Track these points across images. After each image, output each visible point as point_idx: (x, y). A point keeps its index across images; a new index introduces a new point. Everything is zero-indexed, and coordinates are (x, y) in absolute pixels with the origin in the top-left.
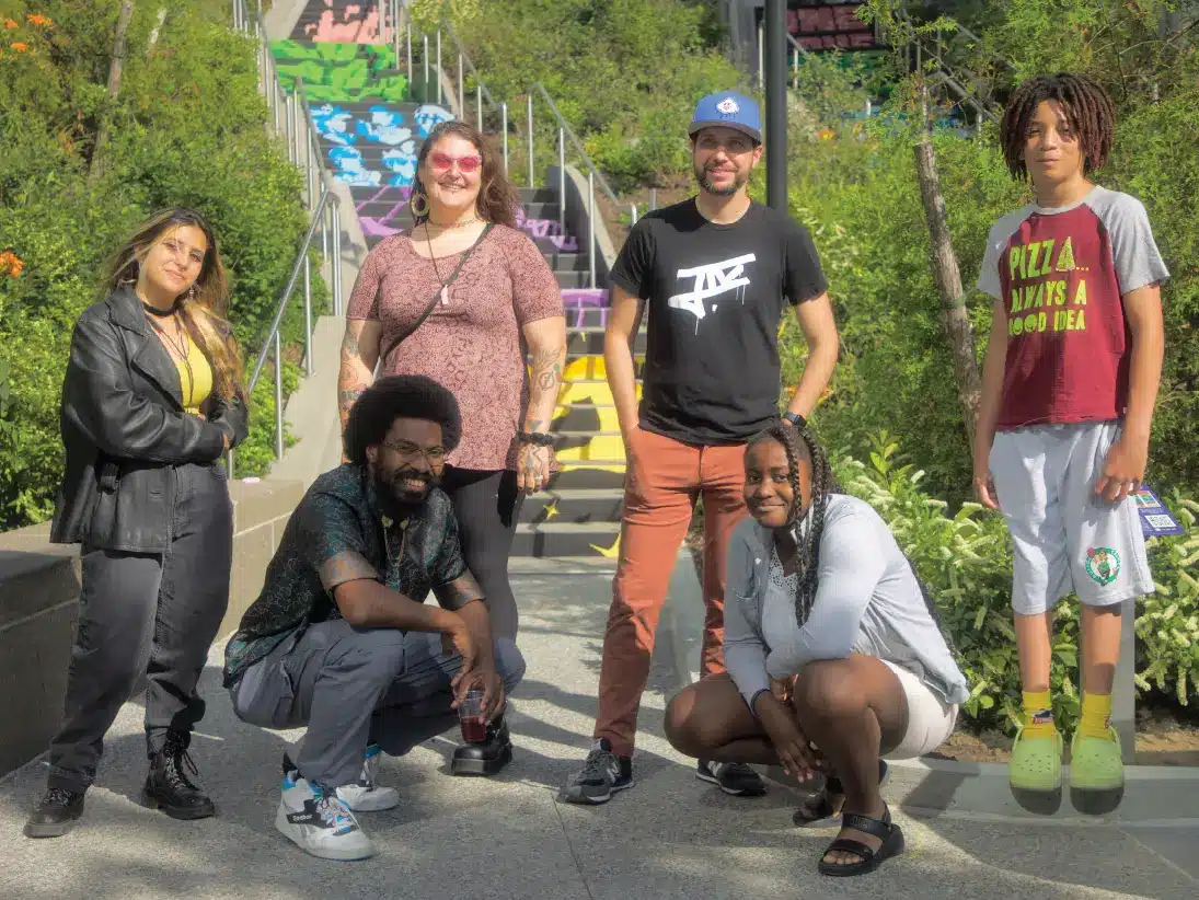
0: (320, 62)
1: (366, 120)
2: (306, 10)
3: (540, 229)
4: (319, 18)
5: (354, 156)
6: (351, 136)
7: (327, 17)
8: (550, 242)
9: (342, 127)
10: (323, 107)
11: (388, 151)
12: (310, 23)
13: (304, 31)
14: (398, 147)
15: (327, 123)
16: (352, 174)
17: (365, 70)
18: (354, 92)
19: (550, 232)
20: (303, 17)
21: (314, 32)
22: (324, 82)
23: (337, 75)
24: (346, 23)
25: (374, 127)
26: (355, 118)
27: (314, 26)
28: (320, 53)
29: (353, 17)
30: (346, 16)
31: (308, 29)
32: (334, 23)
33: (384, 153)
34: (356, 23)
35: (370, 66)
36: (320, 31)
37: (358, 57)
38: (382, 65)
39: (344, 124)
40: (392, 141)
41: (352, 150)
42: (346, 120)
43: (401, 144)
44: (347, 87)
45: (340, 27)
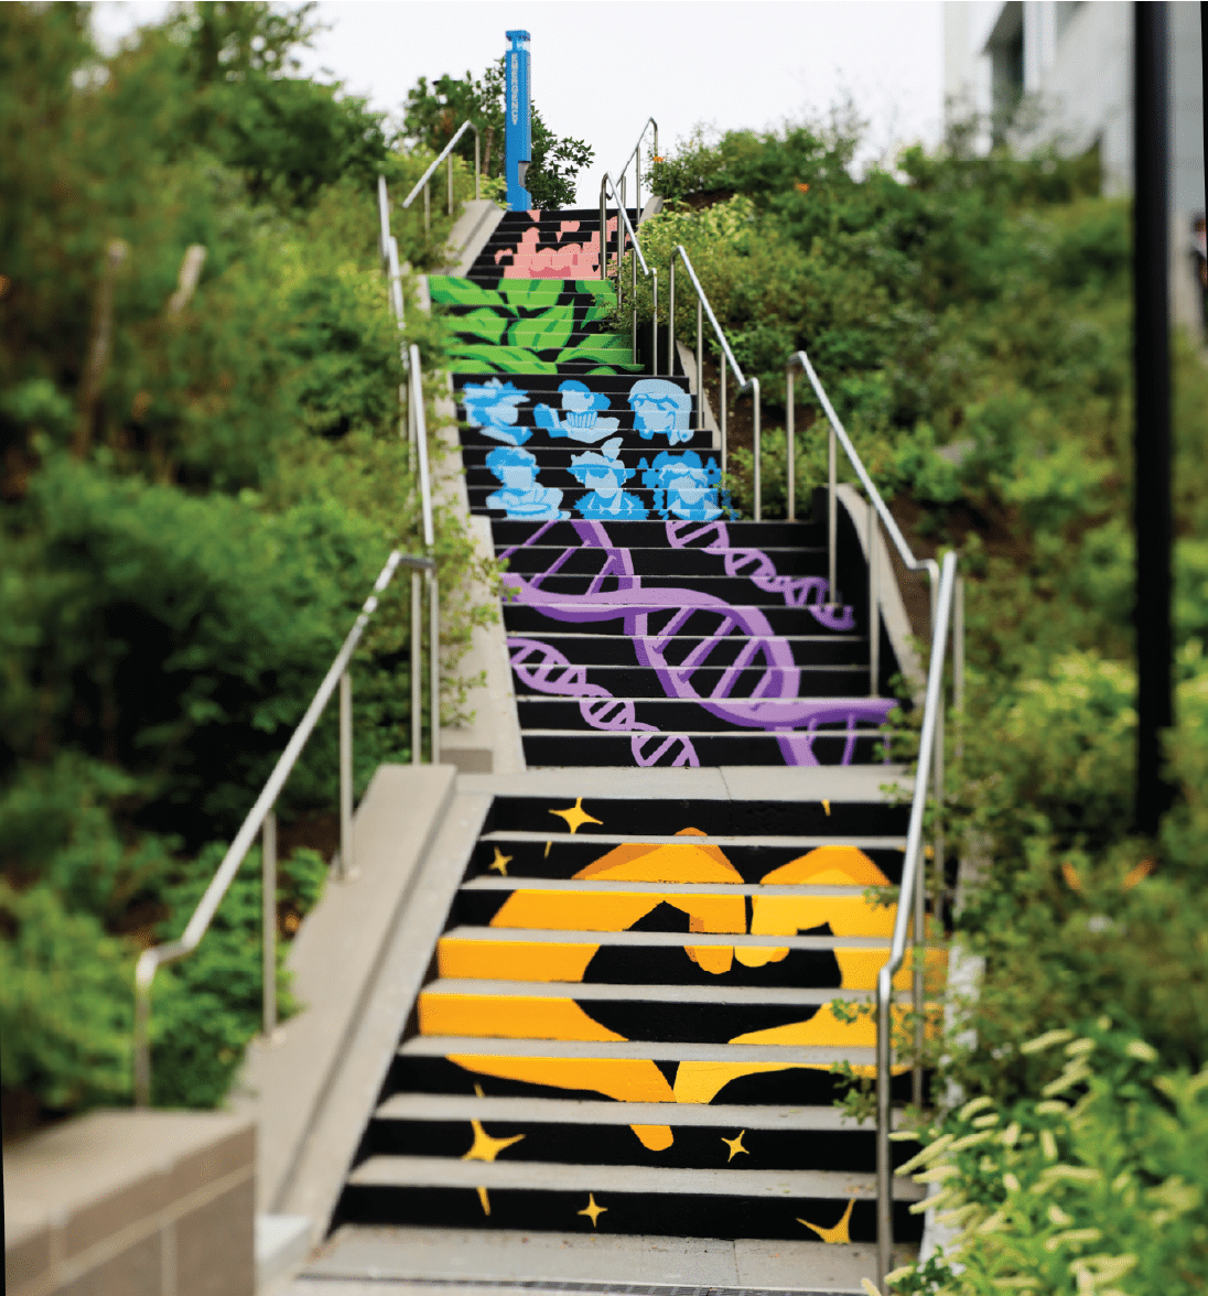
0: (501, 312)
1: (551, 406)
2: (500, 228)
3: (797, 593)
4: (520, 239)
5: (526, 463)
6: (524, 429)
7: (531, 236)
8: (807, 614)
9: (512, 415)
10: (487, 384)
11: (579, 454)
12: (504, 248)
13: (493, 259)
14: (597, 447)
15: (489, 410)
16: (518, 493)
17: (570, 321)
18: (548, 355)
19: (811, 599)
20: (493, 238)
21: (508, 261)
22: (504, 340)
23: (524, 331)
24: (556, 247)
25: (562, 416)
26: (535, 400)
27: (509, 252)
28: (504, 296)
29: (569, 238)
30: (559, 235)
31: (499, 256)
32: (539, 248)
33: (573, 457)
34: (573, 247)
35: (579, 314)
36: (516, 257)
37: (562, 301)
38: (597, 314)
39: (516, 410)
40: (589, 436)
41: (523, 453)
42: (520, 405)
43: (600, 443)
44: (540, 348)
45: (548, 252)
